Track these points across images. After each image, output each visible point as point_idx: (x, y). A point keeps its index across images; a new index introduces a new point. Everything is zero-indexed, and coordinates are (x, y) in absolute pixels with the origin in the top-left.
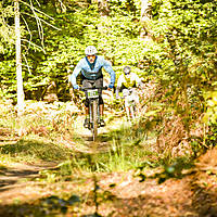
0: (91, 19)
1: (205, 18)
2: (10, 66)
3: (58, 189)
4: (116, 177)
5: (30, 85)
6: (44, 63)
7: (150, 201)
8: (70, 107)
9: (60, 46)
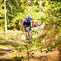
0: (26, 7)
1: (58, 6)
2: (3, 21)
3: (17, 55)
4: (34, 51)
5: (9, 26)
6: (13, 20)
7: (43, 58)
8: (20, 32)
9: (17, 15)
